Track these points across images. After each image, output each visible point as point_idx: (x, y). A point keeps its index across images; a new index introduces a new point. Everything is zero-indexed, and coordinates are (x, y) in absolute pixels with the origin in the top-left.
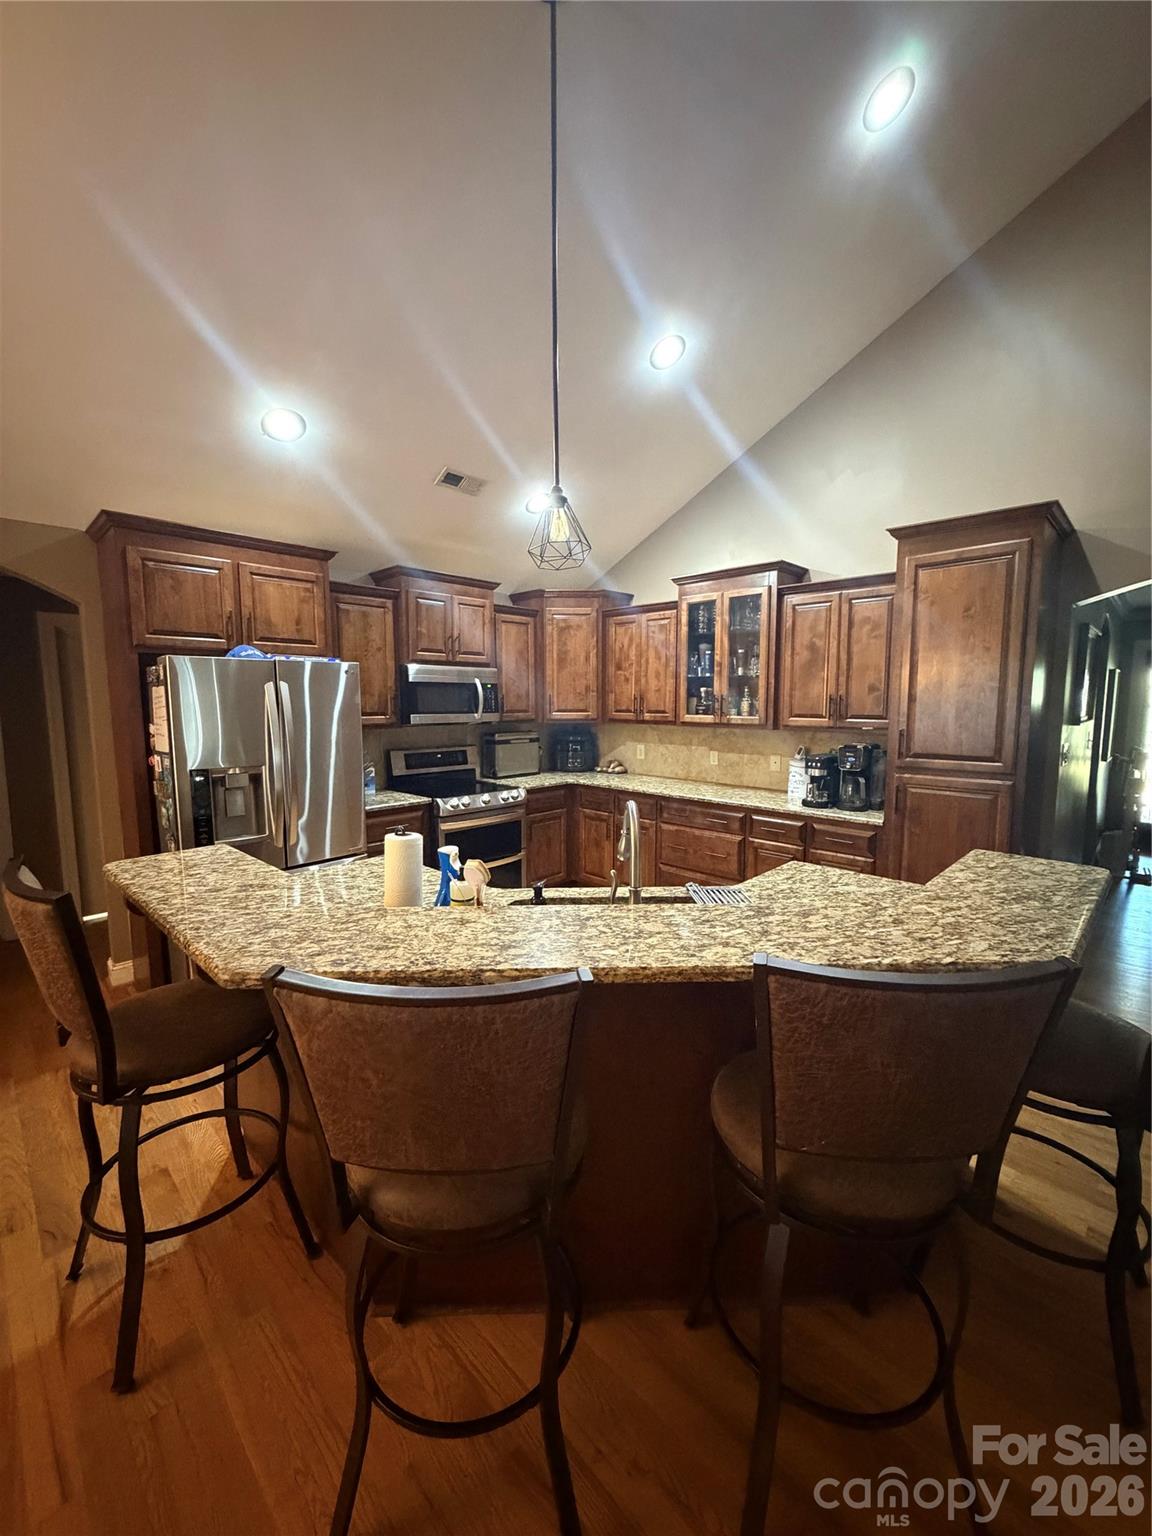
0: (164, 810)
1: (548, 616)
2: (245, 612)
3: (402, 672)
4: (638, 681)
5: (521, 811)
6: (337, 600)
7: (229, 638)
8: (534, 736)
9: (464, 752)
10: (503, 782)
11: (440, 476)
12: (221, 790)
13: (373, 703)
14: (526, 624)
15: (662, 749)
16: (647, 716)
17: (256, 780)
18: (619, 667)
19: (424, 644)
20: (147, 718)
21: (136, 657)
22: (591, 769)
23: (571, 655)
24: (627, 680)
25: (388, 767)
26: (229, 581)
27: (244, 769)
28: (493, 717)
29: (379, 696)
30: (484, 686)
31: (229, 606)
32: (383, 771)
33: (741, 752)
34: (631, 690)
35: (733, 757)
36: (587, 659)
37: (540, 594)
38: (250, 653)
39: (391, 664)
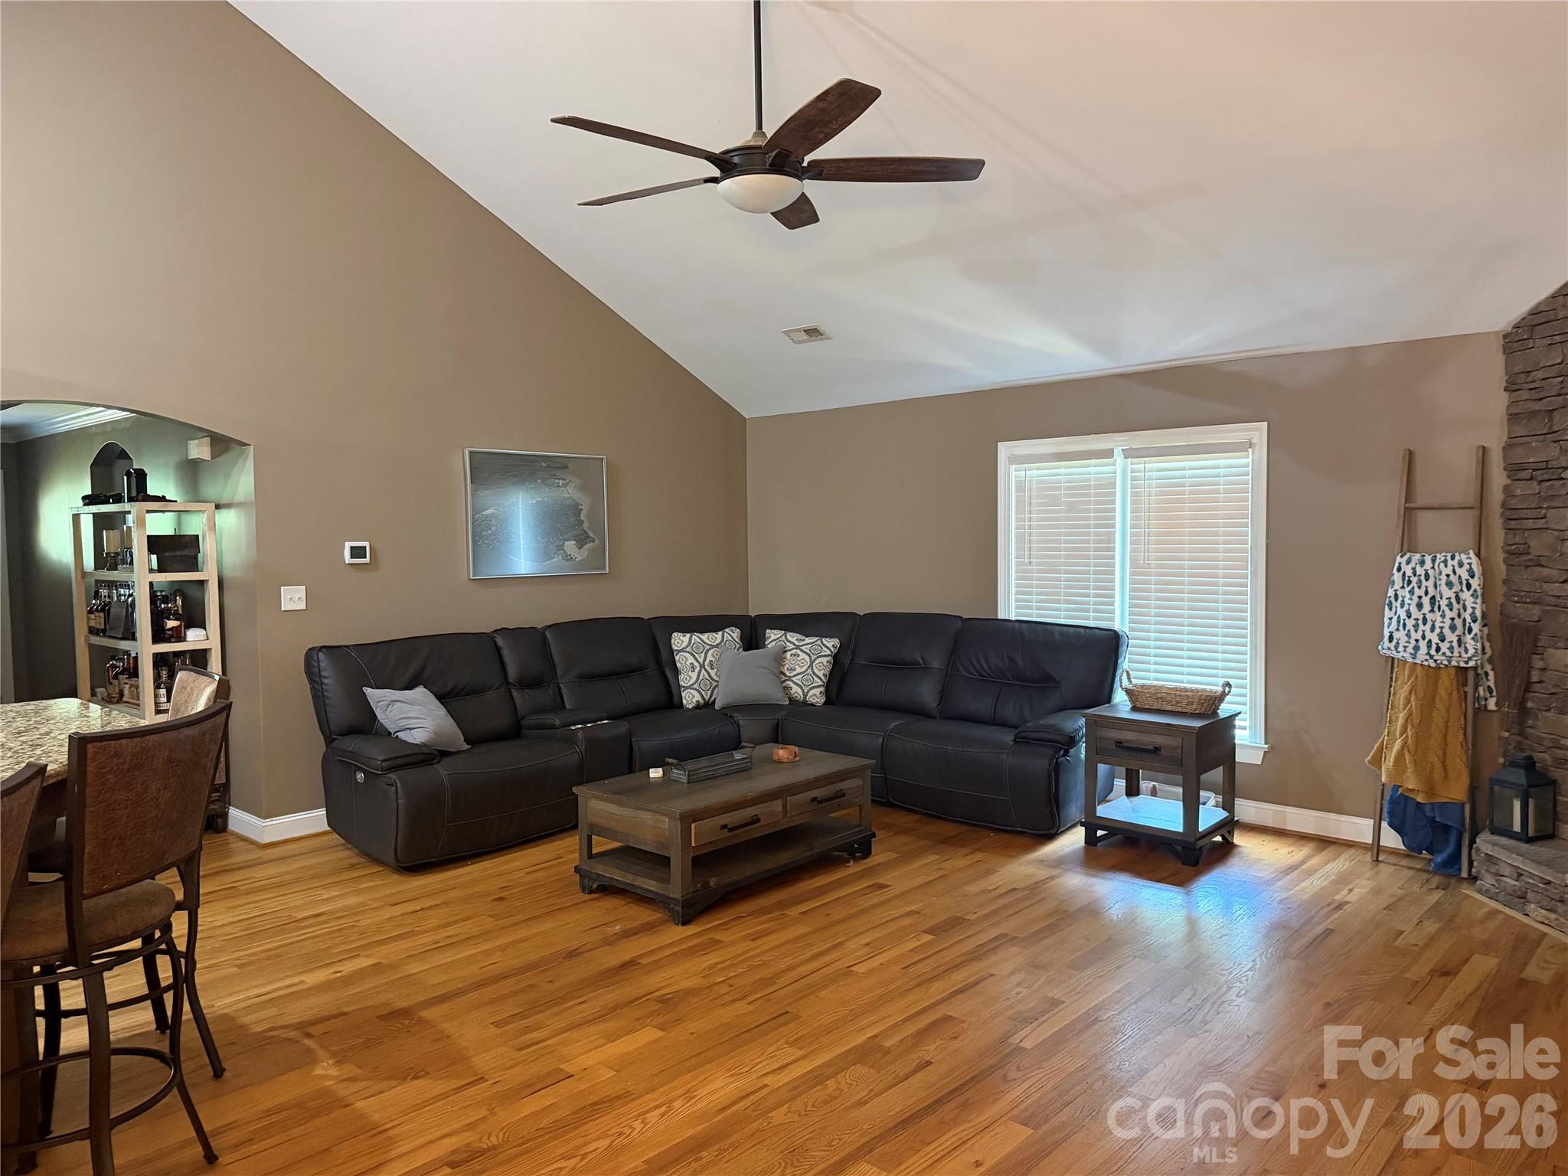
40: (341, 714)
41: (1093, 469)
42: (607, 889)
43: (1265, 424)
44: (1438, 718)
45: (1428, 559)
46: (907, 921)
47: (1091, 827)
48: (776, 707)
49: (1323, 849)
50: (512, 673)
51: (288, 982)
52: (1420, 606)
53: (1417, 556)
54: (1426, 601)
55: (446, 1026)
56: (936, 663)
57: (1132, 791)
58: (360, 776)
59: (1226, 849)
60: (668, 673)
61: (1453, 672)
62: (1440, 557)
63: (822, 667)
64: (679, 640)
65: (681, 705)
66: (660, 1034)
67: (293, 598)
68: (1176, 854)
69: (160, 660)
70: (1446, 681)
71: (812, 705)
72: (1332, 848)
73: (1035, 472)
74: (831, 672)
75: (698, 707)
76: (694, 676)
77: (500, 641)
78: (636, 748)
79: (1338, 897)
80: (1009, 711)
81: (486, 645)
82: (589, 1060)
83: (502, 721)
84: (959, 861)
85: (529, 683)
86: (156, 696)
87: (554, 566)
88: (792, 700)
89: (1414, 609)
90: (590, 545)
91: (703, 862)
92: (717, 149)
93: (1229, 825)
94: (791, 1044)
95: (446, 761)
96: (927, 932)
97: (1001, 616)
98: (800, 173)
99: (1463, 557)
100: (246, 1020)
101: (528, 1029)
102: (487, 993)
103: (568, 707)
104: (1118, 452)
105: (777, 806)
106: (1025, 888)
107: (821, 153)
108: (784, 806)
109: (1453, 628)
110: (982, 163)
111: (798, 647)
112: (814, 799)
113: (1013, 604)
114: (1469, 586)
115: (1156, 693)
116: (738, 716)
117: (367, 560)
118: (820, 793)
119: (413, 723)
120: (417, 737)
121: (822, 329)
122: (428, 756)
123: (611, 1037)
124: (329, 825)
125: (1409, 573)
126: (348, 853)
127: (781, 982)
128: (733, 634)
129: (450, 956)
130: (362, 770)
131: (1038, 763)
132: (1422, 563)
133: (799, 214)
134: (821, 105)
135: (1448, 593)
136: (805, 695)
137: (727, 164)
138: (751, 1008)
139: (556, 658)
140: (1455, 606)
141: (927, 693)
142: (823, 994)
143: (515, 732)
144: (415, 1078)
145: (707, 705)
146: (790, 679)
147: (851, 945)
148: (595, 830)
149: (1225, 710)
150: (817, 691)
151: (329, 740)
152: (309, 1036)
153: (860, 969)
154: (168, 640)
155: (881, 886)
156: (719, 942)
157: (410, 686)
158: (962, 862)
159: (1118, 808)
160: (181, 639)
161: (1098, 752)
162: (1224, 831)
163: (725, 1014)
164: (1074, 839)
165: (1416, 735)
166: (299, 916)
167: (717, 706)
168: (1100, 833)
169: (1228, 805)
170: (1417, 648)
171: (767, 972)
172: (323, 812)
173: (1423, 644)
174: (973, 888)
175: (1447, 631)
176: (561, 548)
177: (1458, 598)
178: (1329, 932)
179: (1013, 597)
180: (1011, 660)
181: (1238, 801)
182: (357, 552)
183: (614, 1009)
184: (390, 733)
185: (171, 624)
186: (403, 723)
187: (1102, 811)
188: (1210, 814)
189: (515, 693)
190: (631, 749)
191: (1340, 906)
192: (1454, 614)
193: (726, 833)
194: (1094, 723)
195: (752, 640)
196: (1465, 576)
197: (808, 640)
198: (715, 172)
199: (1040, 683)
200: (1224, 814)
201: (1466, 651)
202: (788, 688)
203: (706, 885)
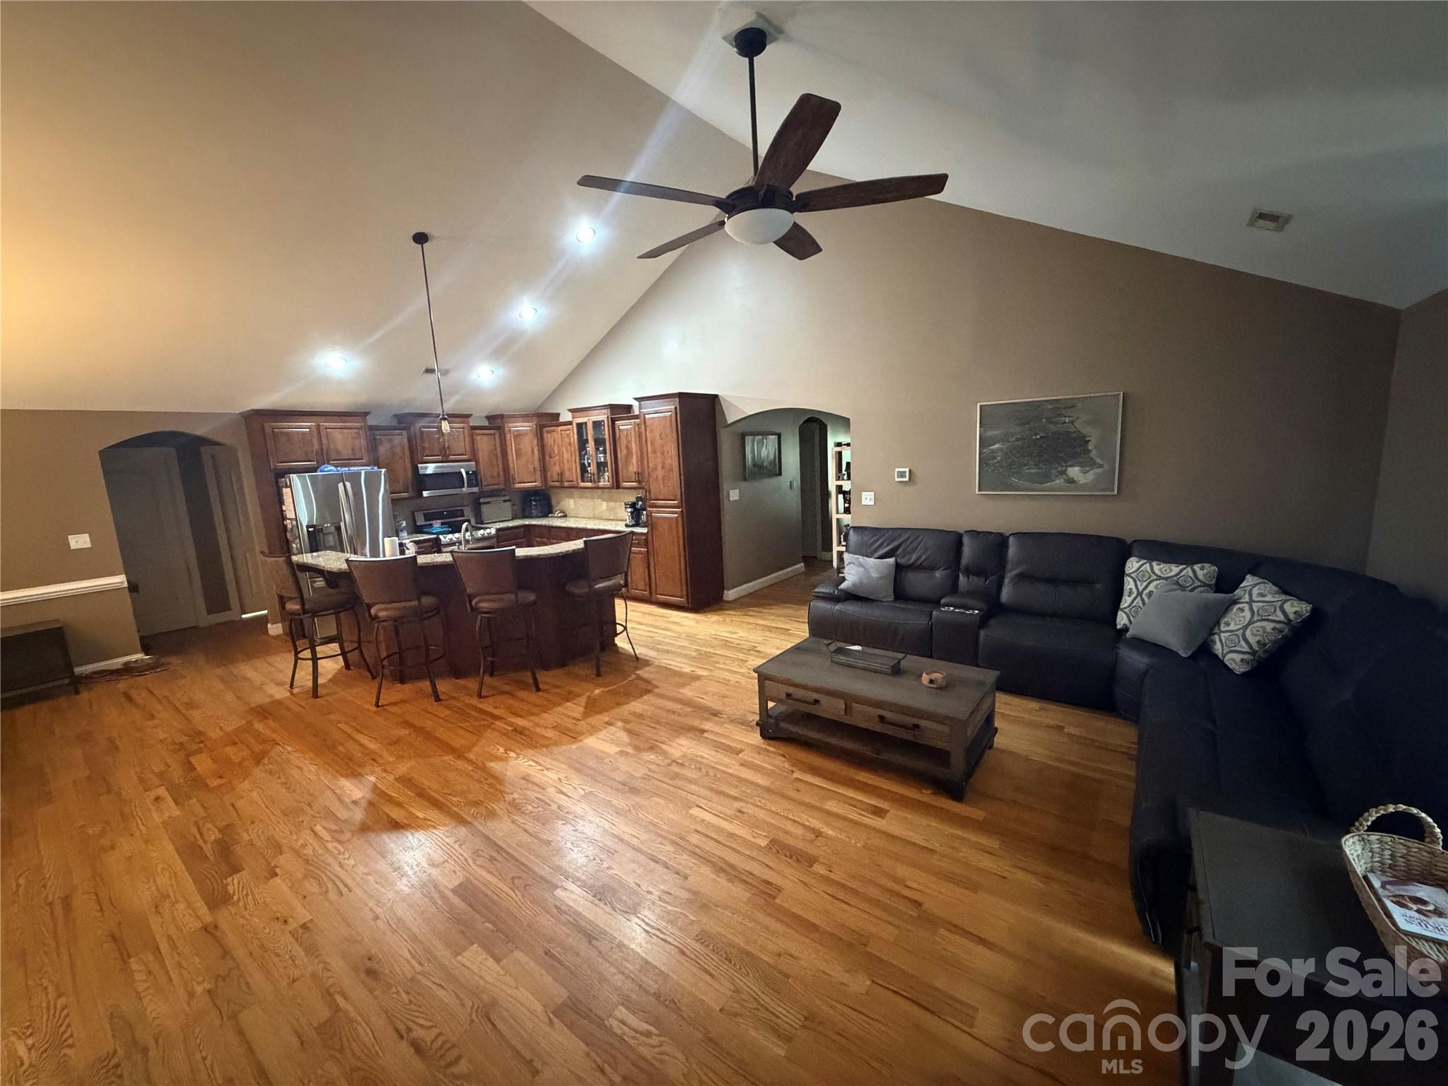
0: (294, 545)
1: (507, 429)
2: (324, 447)
3: (416, 469)
4: (560, 465)
5: (495, 540)
6: (374, 434)
7: (318, 462)
8: (507, 498)
9: (462, 511)
10: (486, 526)
11: (424, 369)
12: (321, 534)
13: (400, 486)
14: (494, 434)
15: (581, 502)
16: (566, 484)
17: (338, 529)
18: (550, 457)
19: (427, 452)
20: (281, 502)
21: (273, 475)
22: (546, 516)
23: (523, 450)
24: (555, 464)
25: (414, 520)
26: (315, 434)
27: (332, 524)
28: (476, 490)
29: (404, 483)
30: (467, 473)
31: (316, 446)
32: (411, 523)
33: (616, 501)
34: (557, 469)
35: (612, 504)
36: (533, 451)
37: (501, 416)
38: (329, 469)
39: (408, 465)
64: (1131, 565)
67: (867, 498)
76: (1129, 600)
81: (951, 539)
85: (974, 571)
90: (1097, 470)
108: (848, 706)
112: (881, 717)
117: (907, 479)
118: (888, 716)
139: (1009, 558)
150: (1237, 657)
167: (1128, 634)
182: (901, 475)
189: (961, 576)
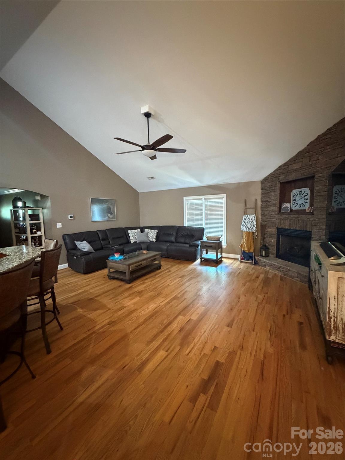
40: (70, 246)
41: (199, 202)
42: (113, 278)
43: (226, 195)
44: (250, 240)
45: (248, 216)
46: (176, 276)
47: (201, 259)
48: (147, 242)
49: (235, 260)
50: (101, 238)
51: (67, 296)
52: (247, 223)
53: (247, 215)
54: (248, 222)
55: (100, 300)
56: (174, 234)
57: (207, 253)
58: (75, 257)
59: (221, 261)
60: (128, 238)
61: (252, 233)
62: (250, 215)
63: (155, 235)
64: (130, 231)
65: (130, 243)
66: (140, 298)
67: (59, 225)
68: (214, 262)
69: (32, 238)
70: (251, 234)
71: (154, 242)
72: (237, 260)
73: (190, 202)
74: (156, 236)
75: (134, 243)
76: (133, 237)
77: (98, 232)
78: (124, 251)
79: (239, 267)
80: (187, 241)
81: (95, 233)
82: (129, 304)
83: (100, 247)
84: (181, 266)
85: (103, 240)
86: (32, 245)
87: (106, 219)
88: (150, 241)
89: (246, 223)
90: (113, 215)
91: (132, 273)
92: (142, 145)
93: (222, 257)
94: (163, 298)
95: (92, 254)
96: (180, 278)
97: (185, 226)
98: (156, 150)
99: (253, 215)
100: (61, 303)
101: (116, 300)
102: (106, 294)
103: (111, 243)
104: (203, 198)
105: (145, 261)
106: (193, 270)
107: (161, 147)
108: (146, 261)
109: (252, 226)
110: (186, 150)
111: (151, 232)
112: (151, 260)
113: (187, 224)
114: (254, 220)
115: (211, 237)
116: (141, 244)
117: (73, 218)
118: (152, 259)
119: (85, 247)
120: (86, 250)
121: (154, 177)
122: (87, 253)
123: (131, 299)
124: (69, 266)
125: (246, 218)
126: (73, 271)
127: (158, 288)
128: (139, 230)
129: (98, 288)
130: (76, 256)
131: (193, 249)
132: (247, 216)
133: (154, 158)
134: (163, 138)
135: (251, 221)
136: (152, 240)
137: (144, 148)
138: (154, 292)
139: (108, 235)
140: (252, 223)
141: (173, 239)
142: (165, 289)
143: (102, 248)
144: (97, 310)
145: (135, 242)
146: (149, 237)
147: (168, 281)
148: (111, 268)
149: (221, 240)
150: (154, 239)
151: (68, 251)
152: (74, 305)
153: (170, 284)
154: (34, 234)
155: (170, 271)
156: (145, 282)
157: (83, 241)
158: (182, 266)
159: (205, 256)
160: (36, 233)
161: (203, 247)
162: (221, 258)
163: (150, 294)
164: (198, 261)
165: (247, 242)
166: (66, 283)
167: (137, 242)
168: (203, 260)
169: (221, 254)
170: (246, 229)
171: (155, 286)
172: (67, 264)
173: (247, 228)
174: (185, 270)
175: (251, 226)
176: (108, 215)
177: (253, 222)
178: (240, 273)
179: (186, 222)
180: (187, 233)
181: (223, 254)
182: (71, 217)
183: (130, 295)
184: (80, 249)
185: (34, 231)
186: (83, 248)
187: (203, 256)
188: (219, 256)
189: (101, 241)
190: (124, 250)
191: (240, 269)
192: (252, 224)
193: (136, 267)
194: (202, 242)
195: (142, 231)
196: (254, 218)
197: (152, 231)
198: (141, 149)
199: (192, 236)
200: (221, 256)
201: (254, 229)
202: (149, 239)
203: (133, 277)
